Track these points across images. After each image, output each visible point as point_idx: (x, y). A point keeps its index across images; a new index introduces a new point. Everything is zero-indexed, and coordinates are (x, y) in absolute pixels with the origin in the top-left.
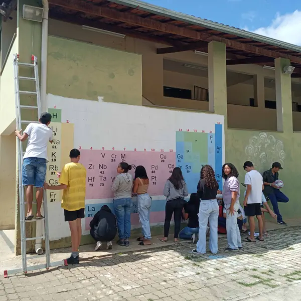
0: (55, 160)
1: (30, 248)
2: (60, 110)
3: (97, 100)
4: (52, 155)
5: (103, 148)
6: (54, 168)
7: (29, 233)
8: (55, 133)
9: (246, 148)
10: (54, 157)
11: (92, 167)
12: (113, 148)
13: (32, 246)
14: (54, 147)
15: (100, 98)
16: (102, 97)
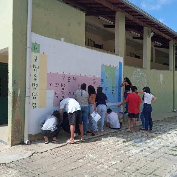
0: (36, 80)
1: (20, 140)
2: (39, 45)
3: (61, 40)
4: (34, 76)
5: (64, 73)
6: (35, 85)
7: (20, 130)
8: (36, 61)
9: (132, 77)
10: (35, 78)
11: (57, 85)
12: (69, 73)
13: (21, 139)
14: (35, 70)
15: (63, 39)
16: (64, 39)
